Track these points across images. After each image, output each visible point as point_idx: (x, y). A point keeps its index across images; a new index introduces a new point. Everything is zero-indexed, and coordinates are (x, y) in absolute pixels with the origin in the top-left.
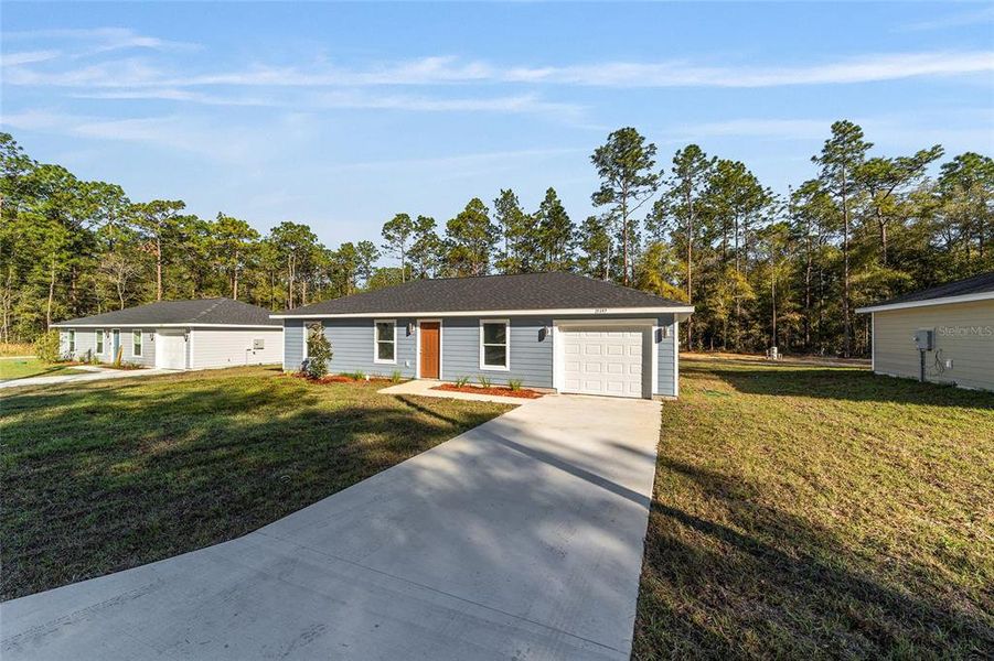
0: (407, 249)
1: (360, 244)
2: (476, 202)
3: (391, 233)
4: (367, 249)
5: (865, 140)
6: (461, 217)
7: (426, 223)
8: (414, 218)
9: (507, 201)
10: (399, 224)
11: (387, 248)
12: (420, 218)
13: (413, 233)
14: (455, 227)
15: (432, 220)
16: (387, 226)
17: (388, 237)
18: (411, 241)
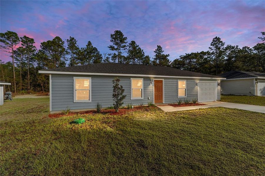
2: (58, 38)
3: (4, 39)
6: (50, 42)
9: (72, 41)
12: (25, 37)
13: (21, 43)
15: (33, 40)
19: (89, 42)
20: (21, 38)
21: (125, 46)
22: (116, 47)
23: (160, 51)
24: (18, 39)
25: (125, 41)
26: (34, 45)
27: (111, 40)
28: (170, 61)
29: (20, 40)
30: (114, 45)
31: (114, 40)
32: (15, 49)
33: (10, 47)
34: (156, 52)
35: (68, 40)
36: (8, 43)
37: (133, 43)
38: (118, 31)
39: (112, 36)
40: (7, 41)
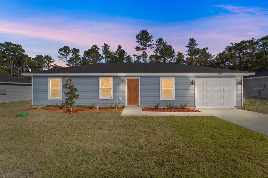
0: (69, 59)
1: (45, 56)
2: (95, 46)
3: (62, 52)
4: (49, 58)
5: (196, 43)
6: (89, 50)
7: (76, 51)
8: (71, 48)
9: (106, 47)
10: (65, 50)
11: (60, 58)
12: (74, 49)
13: (71, 54)
14: (87, 53)
15: (78, 50)
16: (60, 50)
17: (61, 54)
18: (70, 56)
19: (120, 46)
20: (71, 50)
21: (151, 45)
22: (141, 47)
23: (193, 45)
24: (70, 51)
25: (151, 40)
26: (79, 54)
27: (137, 41)
28: (212, 56)
29: (71, 51)
30: (140, 46)
31: (139, 40)
32: (68, 59)
33: (65, 57)
34: (189, 47)
35: (103, 46)
36: (64, 55)
37: (160, 40)
38: (144, 30)
39: (137, 37)
40: (64, 54)
